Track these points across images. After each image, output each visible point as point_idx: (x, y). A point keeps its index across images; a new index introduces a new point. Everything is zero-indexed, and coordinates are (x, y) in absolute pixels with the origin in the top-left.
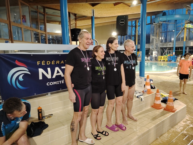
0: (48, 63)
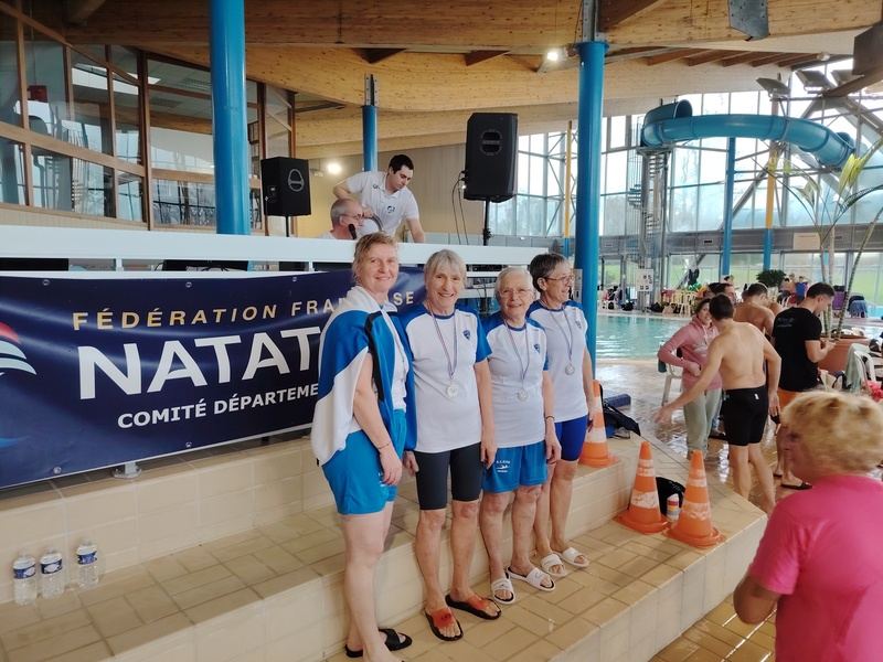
0: (130, 320)
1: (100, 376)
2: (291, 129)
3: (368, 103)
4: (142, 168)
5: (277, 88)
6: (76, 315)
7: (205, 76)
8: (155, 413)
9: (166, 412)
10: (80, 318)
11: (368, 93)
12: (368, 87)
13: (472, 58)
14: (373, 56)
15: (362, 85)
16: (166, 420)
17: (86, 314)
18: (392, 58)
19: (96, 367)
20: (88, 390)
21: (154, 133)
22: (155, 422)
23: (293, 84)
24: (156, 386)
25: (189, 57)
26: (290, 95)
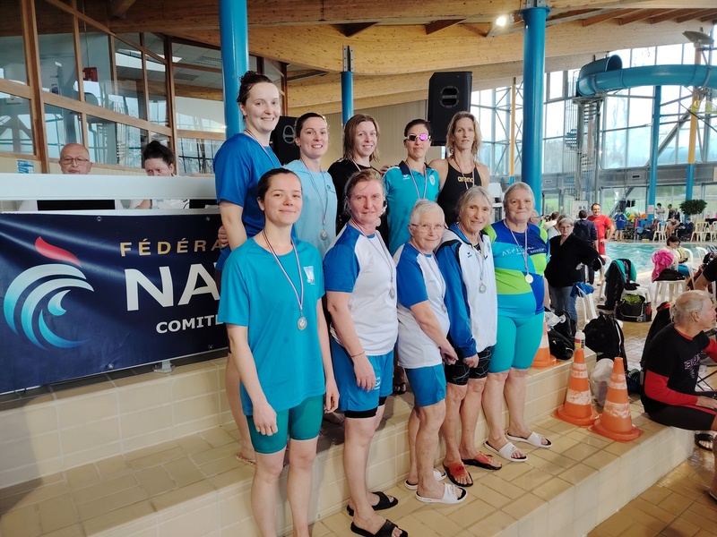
0: (164, 248)
1: (142, 292)
2: (284, 94)
3: (346, 70)
4: (169, 129)
5: (273, 61)
6: (122, 244)
7: (217, 54)
8: (185, 321)
9: (193, 320)
10: (126, 247)
11: (346, 61)
12: (346, 56)
13: (431, 28)
14: (349, 30)
15: (341, 55)
16: (193, 327)
17: (130, 244)
18: (364, 31)
19: (139, 285)
20: (133, 304)
21: (178, 101)
22: (184, 328)
23: (285, 57)
24: (185, 300)
25: (203, 39)
26: (283, 66)
